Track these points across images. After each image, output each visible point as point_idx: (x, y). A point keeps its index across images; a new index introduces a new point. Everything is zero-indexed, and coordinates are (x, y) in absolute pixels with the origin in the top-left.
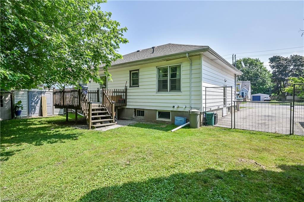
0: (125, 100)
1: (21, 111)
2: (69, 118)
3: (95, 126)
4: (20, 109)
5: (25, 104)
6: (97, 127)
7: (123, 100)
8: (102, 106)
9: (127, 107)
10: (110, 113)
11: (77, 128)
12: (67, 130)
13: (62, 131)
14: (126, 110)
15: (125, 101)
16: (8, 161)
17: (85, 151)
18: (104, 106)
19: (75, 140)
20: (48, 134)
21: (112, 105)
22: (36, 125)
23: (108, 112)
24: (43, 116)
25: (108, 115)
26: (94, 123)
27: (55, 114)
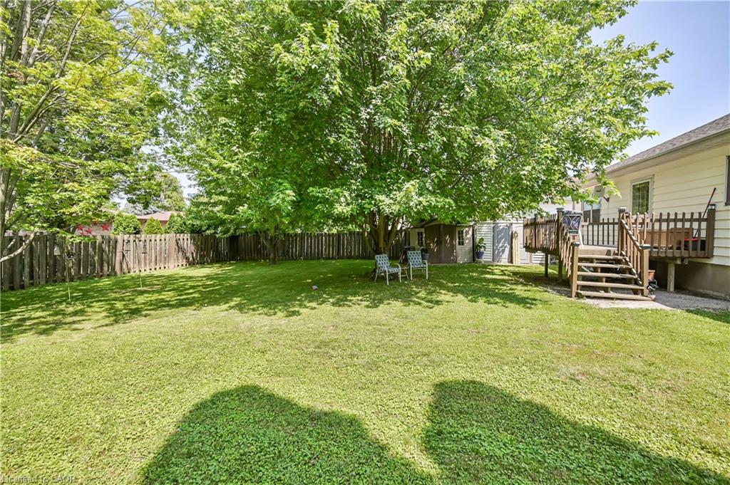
0: (703, 242)
1: (483, 253)
2: (549, 271)
3: (583, 293)
4: (482, 250)
5: (488, 242)
6: (588, 297)
7: (695, 242)
8: (617, 254)
9: (714, 261)
10: (637, 271)
11: (549, 290)
12: (529, 291)
13: (520, 290)
14: (710, 271)
15: (705, 246)
16: (431, 310)
17: (524, 329)
18: (621, 255)
19: (528, 308)
20: (497, 291)
21: (642, 252)
22: (494, 274)
23: (631, 269)
24: (514, 264)
25: (631, 276)
26: (584, 288)
27: (534, 262)
